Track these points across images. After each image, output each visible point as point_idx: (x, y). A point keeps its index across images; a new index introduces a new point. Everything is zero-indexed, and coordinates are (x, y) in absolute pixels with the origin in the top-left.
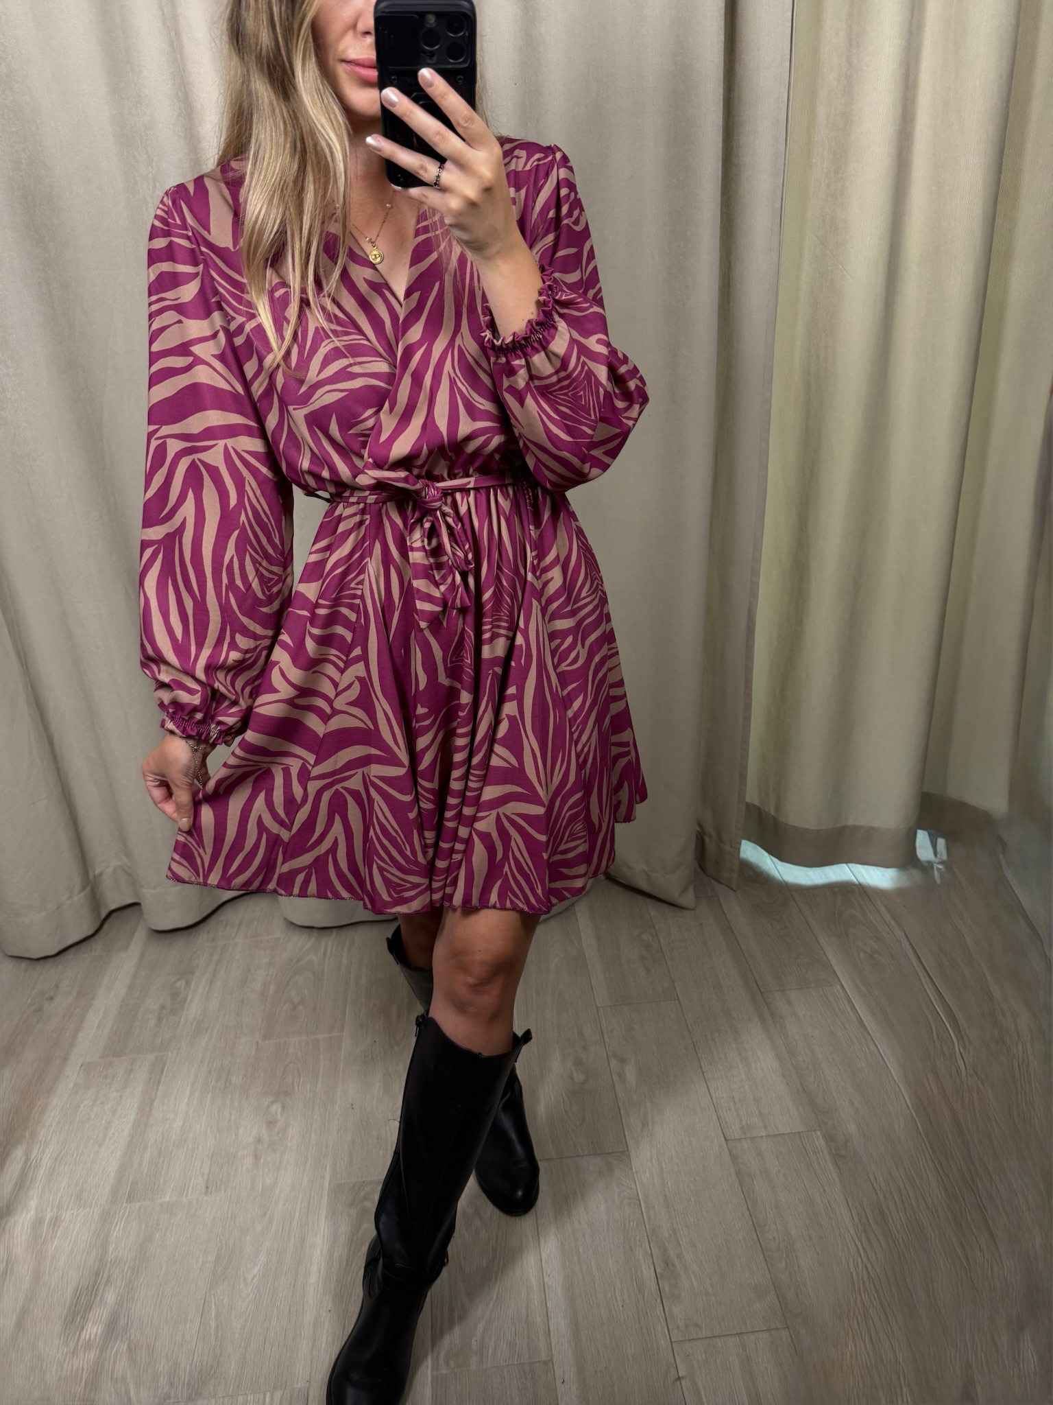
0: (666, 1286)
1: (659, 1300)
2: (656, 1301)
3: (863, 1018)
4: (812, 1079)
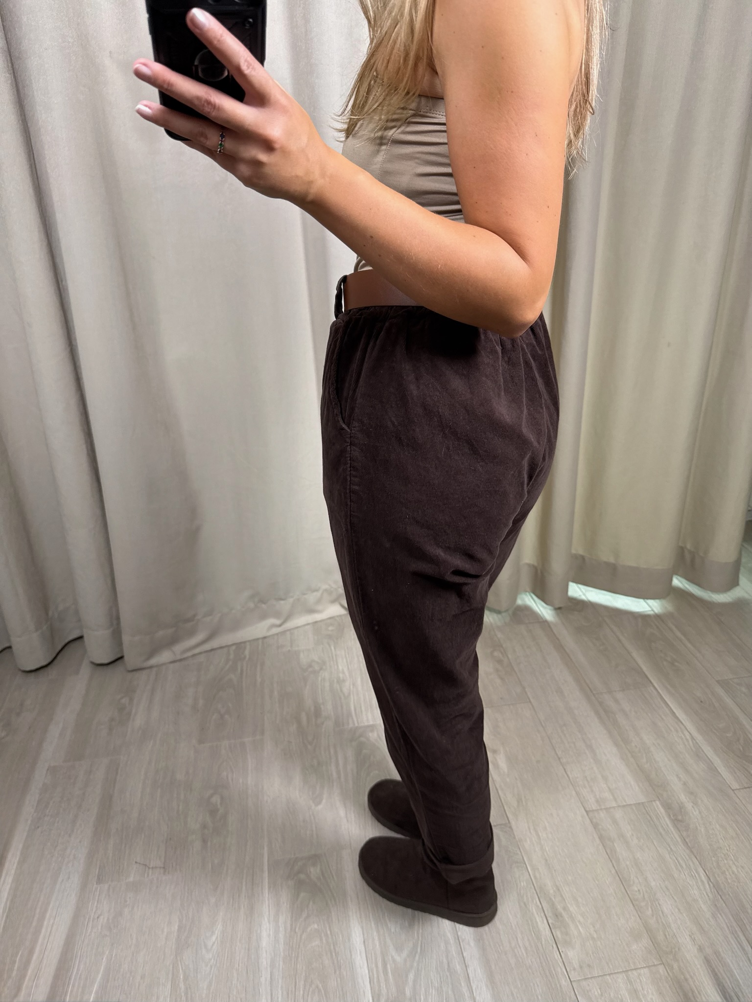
0: (558, 934)
1: (555, 946)
2: (553, 947)
3: (675, 711)
4: (645, 760)
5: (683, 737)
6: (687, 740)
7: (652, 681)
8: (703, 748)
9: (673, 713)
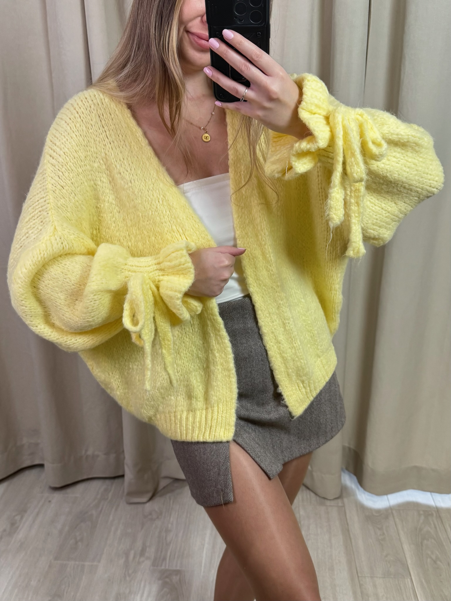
7: (412, 574)
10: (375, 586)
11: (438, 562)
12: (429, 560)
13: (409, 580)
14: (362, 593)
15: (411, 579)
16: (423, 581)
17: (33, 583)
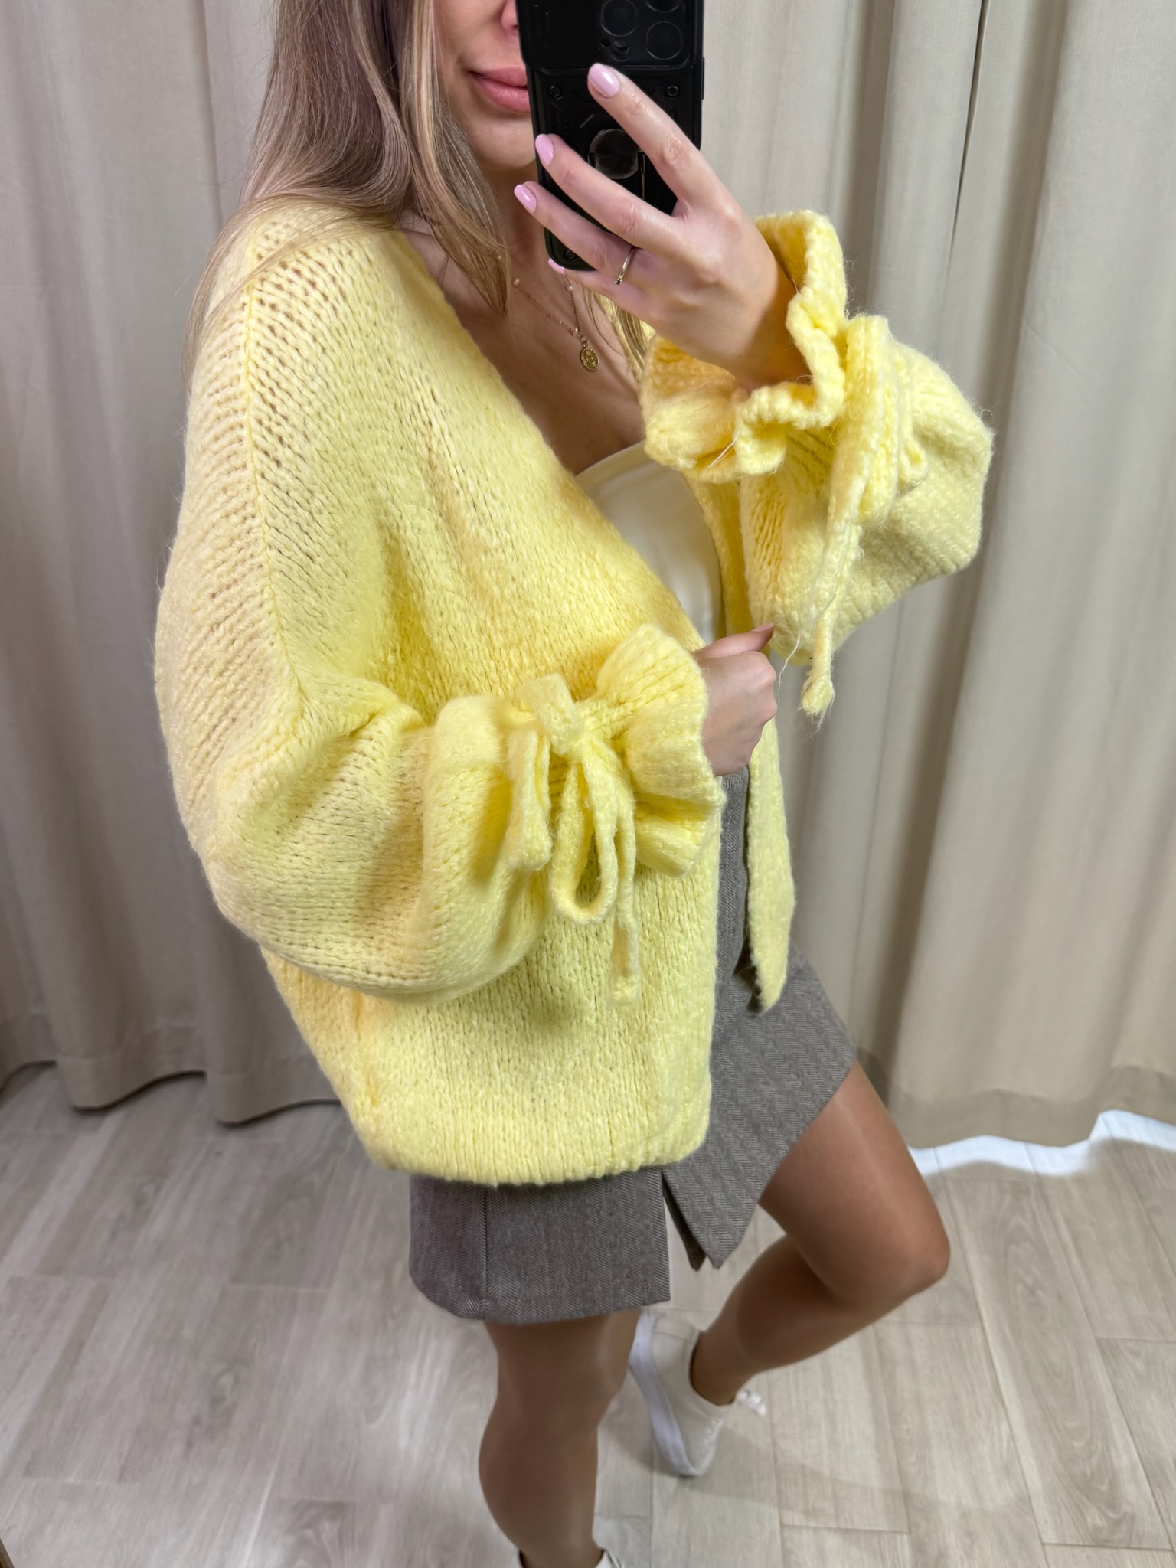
3: (1001, 1380)
4: (913, 1459)
5: (995, 1429)
6: (1001, 1439)
7: (985, 1317)
8: (1023, 1459)
9: (996, 1385)
10: (908, 1342)
11: (1039, 1293)
12: (1020, 1288)
13: (978, 1330)
14: (882, 1356)
15: (983, 1328)
16: (1007, 1331)
17: (188, 1333)
